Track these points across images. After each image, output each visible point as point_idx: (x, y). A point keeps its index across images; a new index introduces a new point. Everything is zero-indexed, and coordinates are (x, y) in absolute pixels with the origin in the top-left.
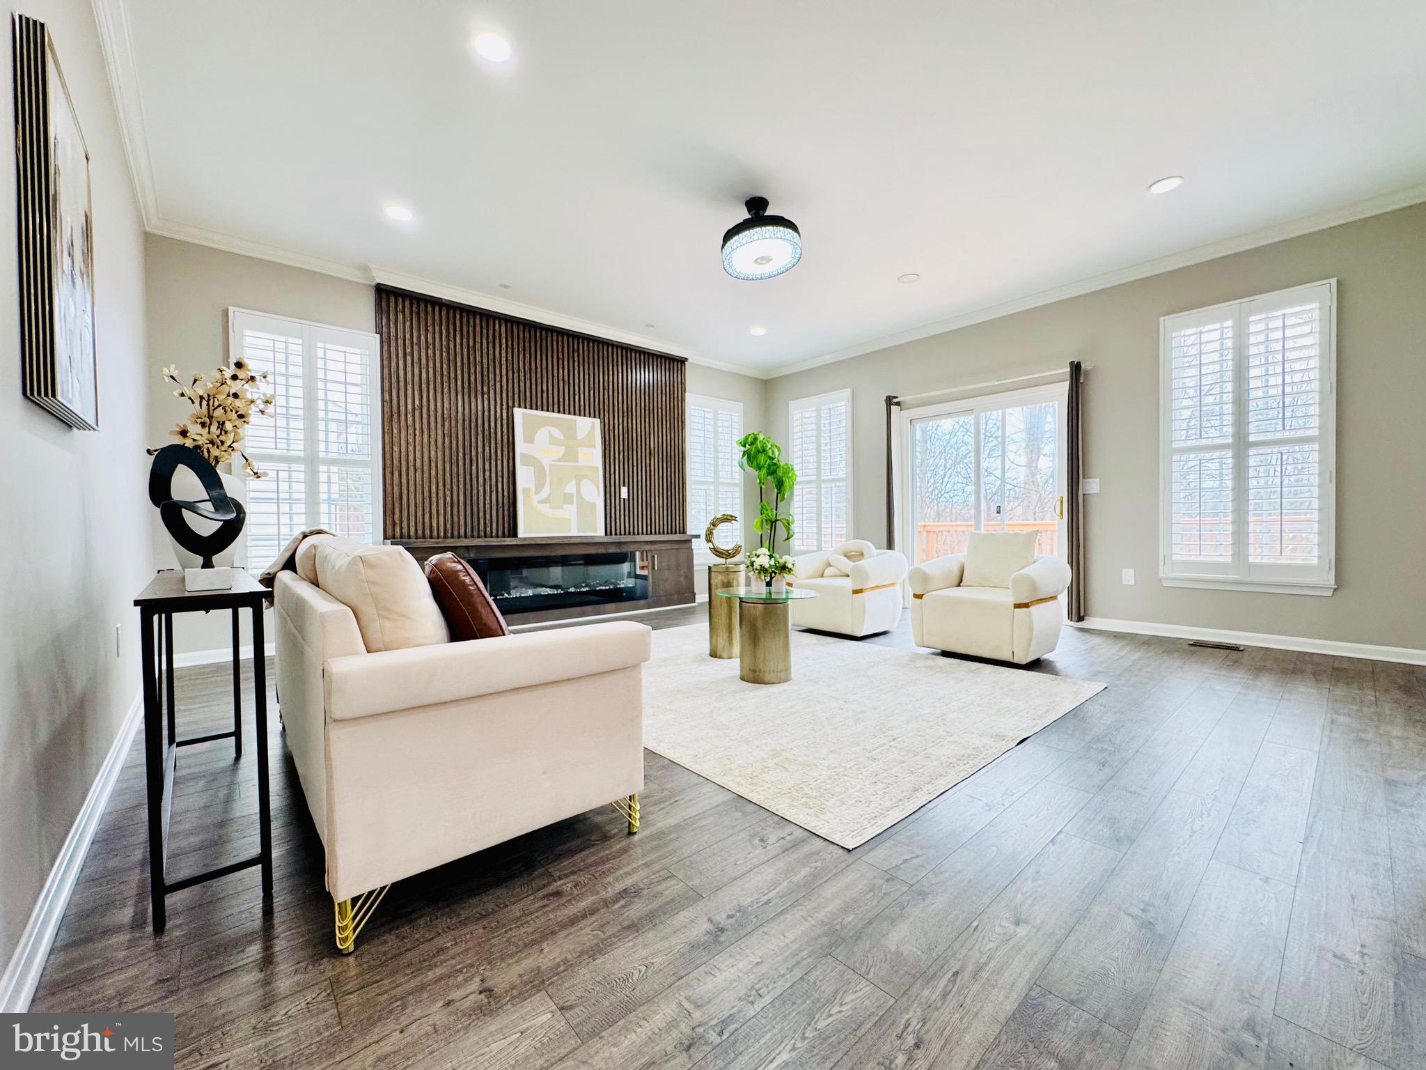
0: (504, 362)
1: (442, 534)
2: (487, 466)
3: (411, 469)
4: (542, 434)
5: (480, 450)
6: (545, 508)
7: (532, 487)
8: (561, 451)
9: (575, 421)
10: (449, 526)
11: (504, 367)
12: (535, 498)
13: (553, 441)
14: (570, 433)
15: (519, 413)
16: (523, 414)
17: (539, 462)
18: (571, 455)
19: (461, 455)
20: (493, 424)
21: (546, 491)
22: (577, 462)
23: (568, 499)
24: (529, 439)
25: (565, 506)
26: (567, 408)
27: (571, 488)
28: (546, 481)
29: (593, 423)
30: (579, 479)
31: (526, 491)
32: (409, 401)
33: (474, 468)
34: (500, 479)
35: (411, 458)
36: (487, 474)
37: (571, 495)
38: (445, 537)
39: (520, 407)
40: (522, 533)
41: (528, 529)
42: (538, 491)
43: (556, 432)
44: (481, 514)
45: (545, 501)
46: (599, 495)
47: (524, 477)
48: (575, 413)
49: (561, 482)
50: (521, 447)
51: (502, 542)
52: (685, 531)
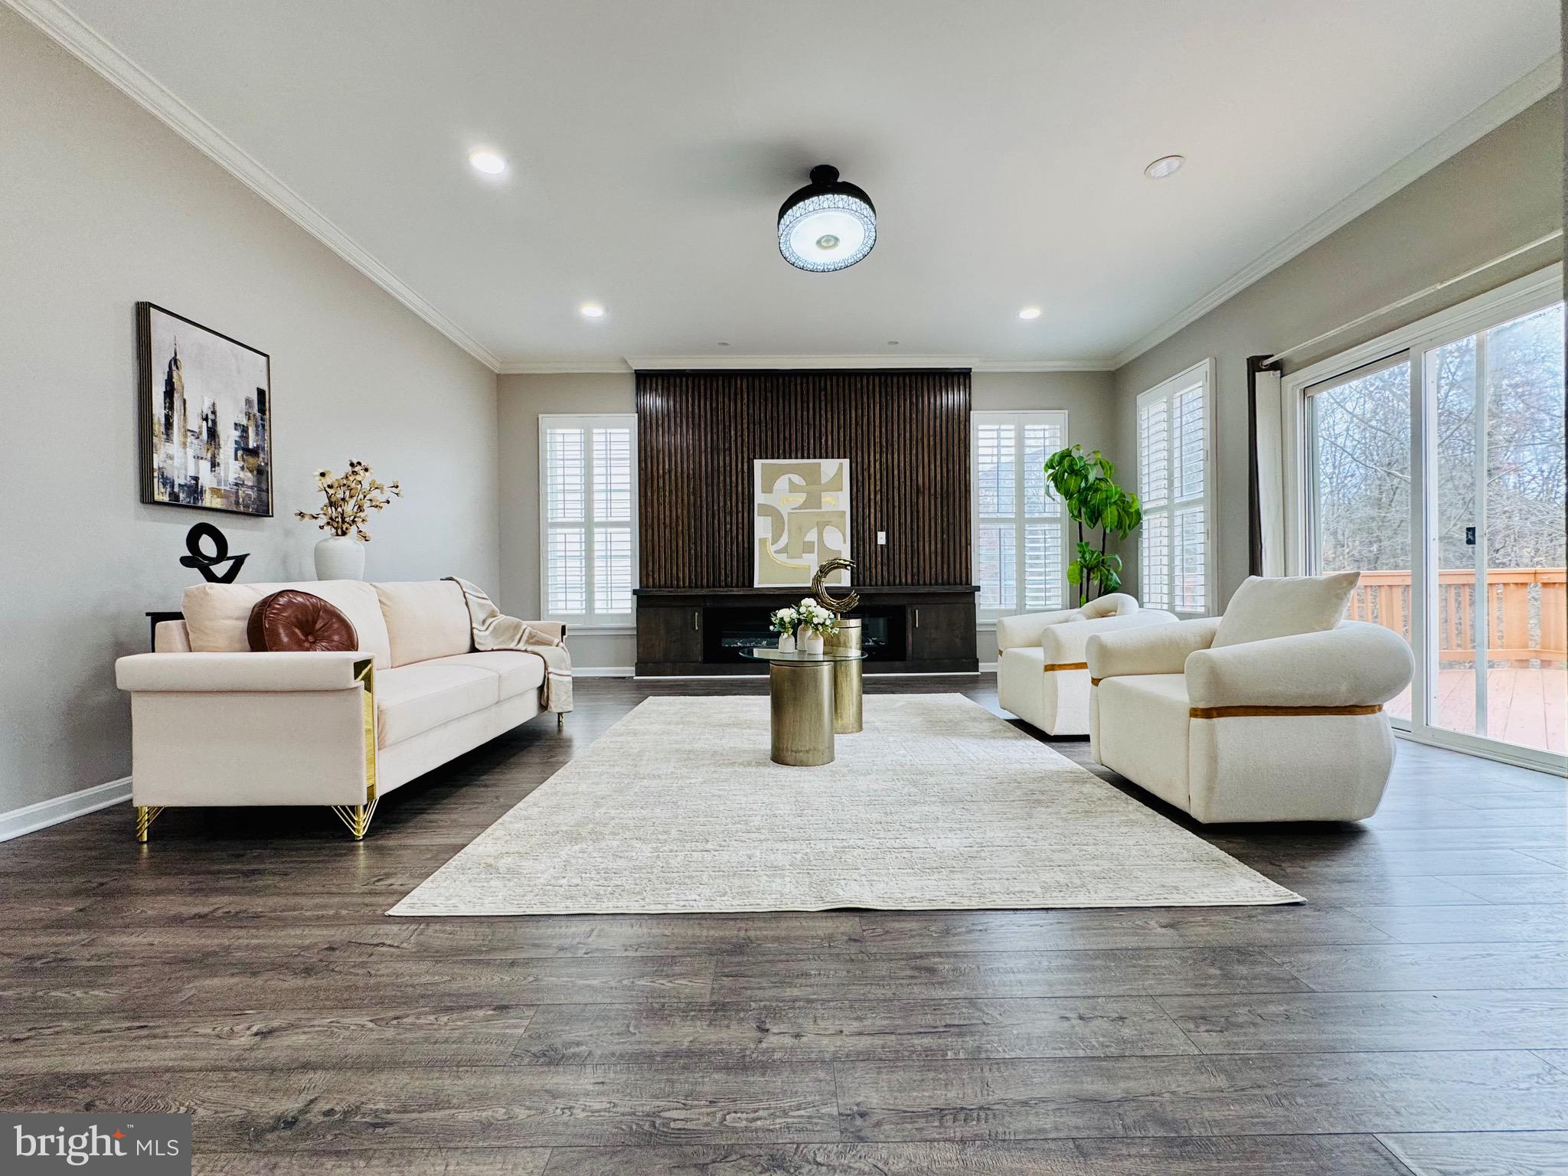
0: (745, 416)
1: (687, 584)
2: (728, 519)
3: (662, 526)
4: (782, 483)
5: (722, 504)
6: (782, 558)
7: (769, 536)
8: (801, 498)
9: (818, 465)
10: (693, 577)
11: (745, 421)
12: (773, 548)
13: (793, 488)
14: (813, 477)
15: (758, 463)
16: (763, 465)
17: (778, 511)
18: (813, 501)
19: (704, 510)
20: (734, 478)
21: (784, 540)
22: (821, 508)
23: (808, 548)
24: (768, 489)
25: (804, 555)
26: (811, 452)
27: (812, 536)
28: (783, 530)
29: (841, 464)
30: (821, 526)
31: (763, 541)
32: (661, 467)
33: (716, 522)
34: (740, 531)
35: (662, 517)
36: (728, 526)
37: (812, 543)
38: (690, 587)
39: (761, 458)
40: (756, 586)
41: (763, 579)
42: (775, 541)
43: (797, 479)
44: (723, 566)
45: (782, 551)
46: (845, 542)
47: (762, 527)
48: (821, 457)
49: (801, 530)
50: (759, 498)
51: (736, 592)
52: (968, 582)
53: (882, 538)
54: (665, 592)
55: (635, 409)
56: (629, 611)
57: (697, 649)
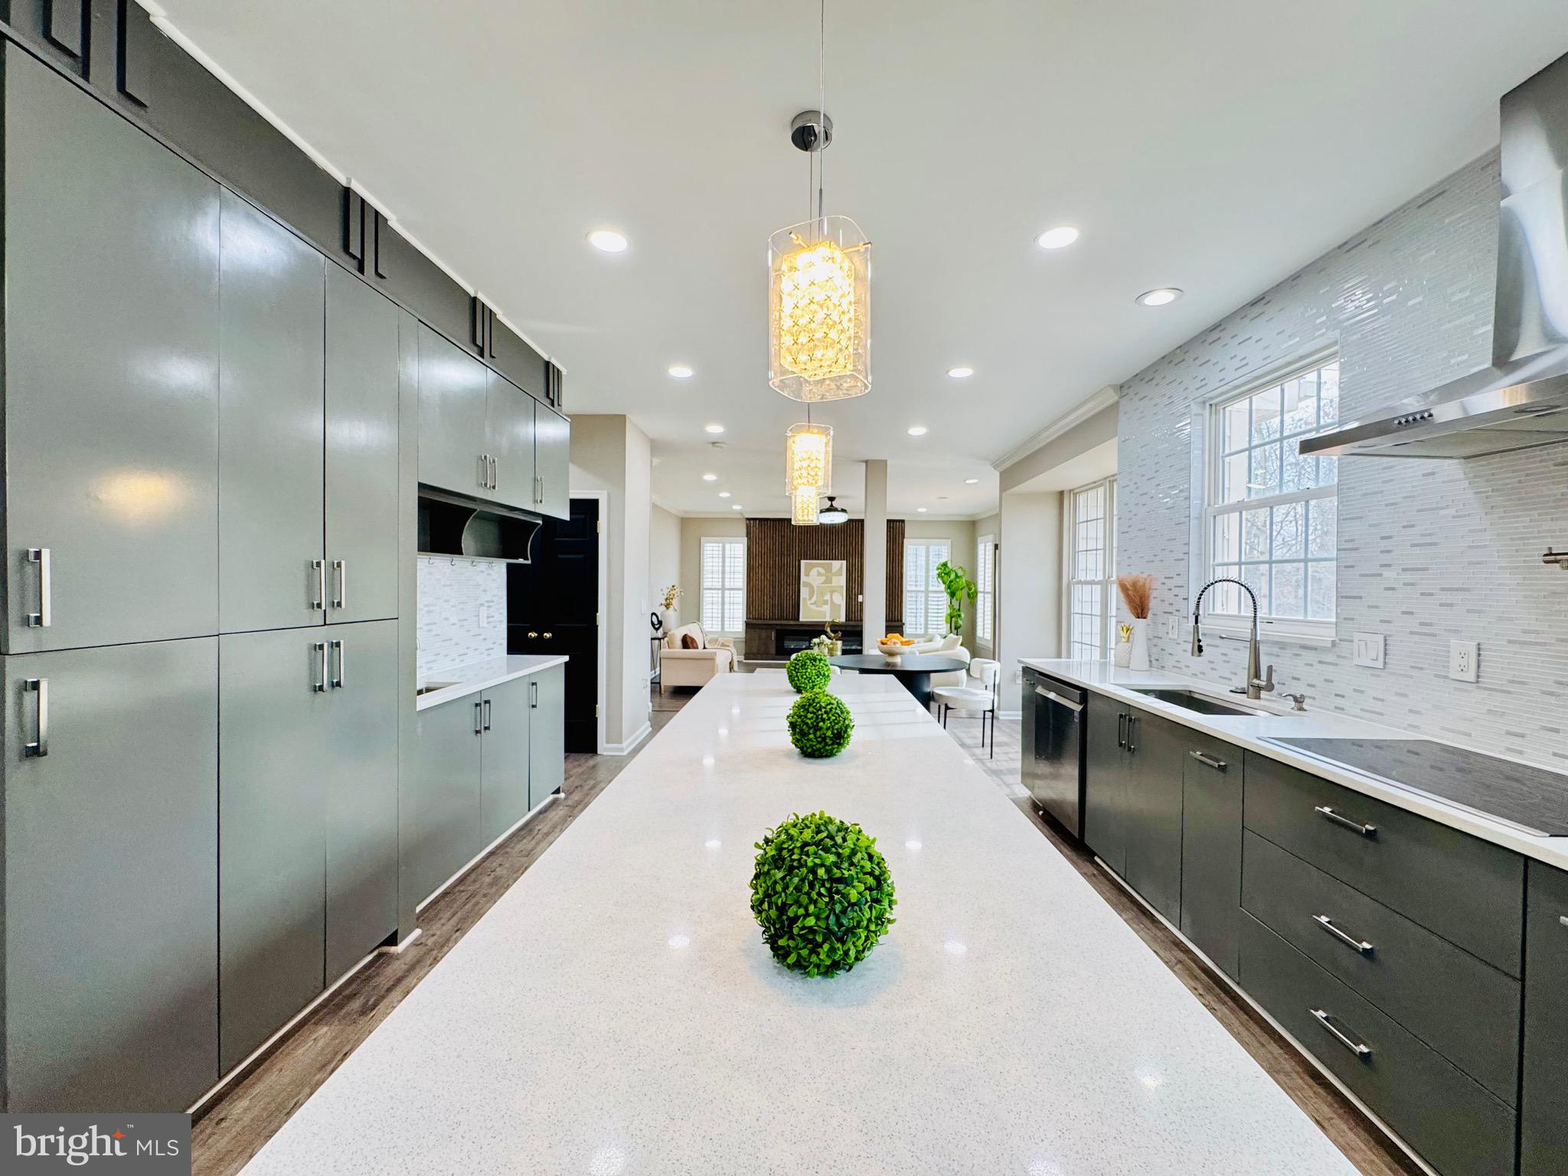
0: (797, 539)
1: (768, 618)
2: (788, 588)
3: (757, 591)
4: (814, 572)
5: (785, 581)
6: (813, 607)
7: (808, 597)
8: (823, 578)
9: (831, 563)
10: (771, 615)
11: (797, 542)
12: (809, 602)
13: (819, 574)
14: (829, 569)
15: (803, 562)
16: (806, 563)
17: (811, 585)
18: (828, 581)
19: (777, 583)
20: (791, 569)
21: (814, 598)
22: (832, 584)
23: (826, 603)
24: (807, 575)
25: (824, 606)
26: (826, 557)
27: (827, 597)
28: (814, 594)
29: (842, 564)
30: (832, 592)
31: (804, 599)
32: (757, 562)
33: (783, 589)
34: (794, 594)
36: (788, 591)
37: (827, 601)
38: (770, 619)
39: (804, 559)
40: (801, 620)
41: (805, 617)
42: (810, 598)
43: (822, 571)
44: (785, 610)
45: (815, 603)
46: (843, 600)
47: (804, 592)
48: (832, 559)
49: (822, 594)
50: (803, 578)
51: (792, 622)
52: (901, 621)
53: (861, 598)
54: (760, 622)
55: (745, 535)
56: (741, 630)
57: (773, 650)
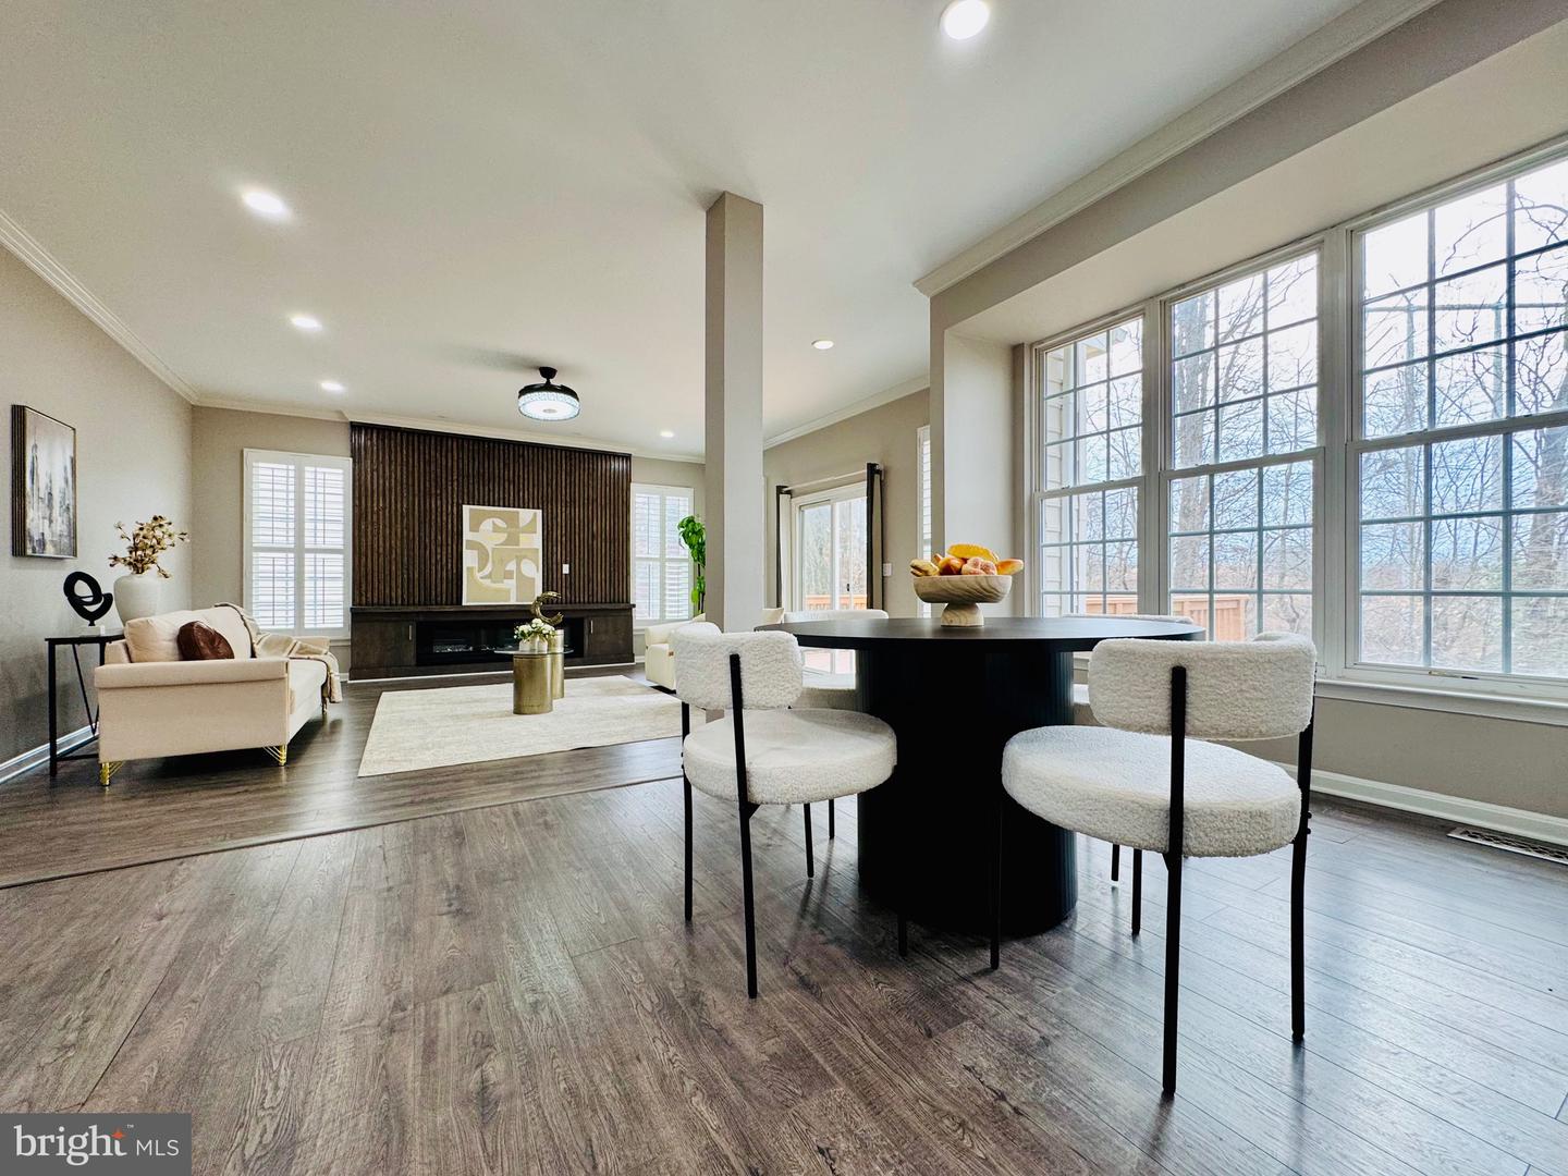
0: (455, 470)
1: (400, 602)
2: (439, 550)
3: (375, 554)
4: (487, 525)
5: (433, 537)
6: (487, 582)
7: (476, 566)
8: (503, 537)
9: (518, 513)
10: (405, 596)
11: (455, 474)
12: (478, 575)
13: (496, 529)
14: (512, 522)
15: (466, 508)
16: (471, 509)
17: (484, 547)
18: (512, 540)
19: (417, 543)
20: (444, 518)
21: (488, 569)
22: (518, 545)
23: (508, 575)
24: (475, 528)
25: (505, 581)
26: (511, 502)
27: (512, 566)
28: (487, 560)
29: (535, 514)
30: (519, 559)
31: (470, 569)
32: (375, 505)
33: (428, 552)
34: (450, 561)
35: (376, 546)
36: (439, 557)
37: (511, 572)
38: (402, 604)
39: (468, 504)
40: (464, 604)
41: (471, 598)
42: (481, 568)
43: (500, 523)
44: (433, 587)
45: (489, 576)
46: (538, 571)
47: (469, 559)
48: (519, 507)
49: (503, 562)
50: (467, 535)
51: (448, 609)
52: (628, 601)
53: (566, 569)
54: (382, 609)
55: (349, 453)
56: (341, 625)
57: (410, 655)
